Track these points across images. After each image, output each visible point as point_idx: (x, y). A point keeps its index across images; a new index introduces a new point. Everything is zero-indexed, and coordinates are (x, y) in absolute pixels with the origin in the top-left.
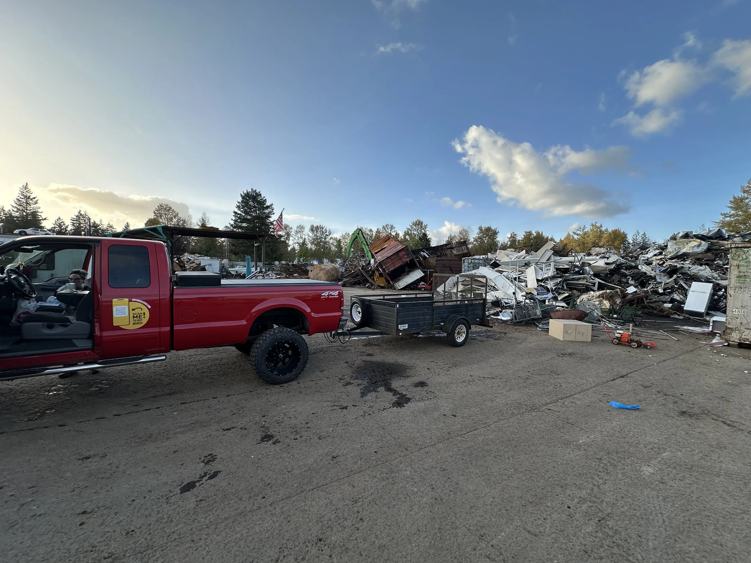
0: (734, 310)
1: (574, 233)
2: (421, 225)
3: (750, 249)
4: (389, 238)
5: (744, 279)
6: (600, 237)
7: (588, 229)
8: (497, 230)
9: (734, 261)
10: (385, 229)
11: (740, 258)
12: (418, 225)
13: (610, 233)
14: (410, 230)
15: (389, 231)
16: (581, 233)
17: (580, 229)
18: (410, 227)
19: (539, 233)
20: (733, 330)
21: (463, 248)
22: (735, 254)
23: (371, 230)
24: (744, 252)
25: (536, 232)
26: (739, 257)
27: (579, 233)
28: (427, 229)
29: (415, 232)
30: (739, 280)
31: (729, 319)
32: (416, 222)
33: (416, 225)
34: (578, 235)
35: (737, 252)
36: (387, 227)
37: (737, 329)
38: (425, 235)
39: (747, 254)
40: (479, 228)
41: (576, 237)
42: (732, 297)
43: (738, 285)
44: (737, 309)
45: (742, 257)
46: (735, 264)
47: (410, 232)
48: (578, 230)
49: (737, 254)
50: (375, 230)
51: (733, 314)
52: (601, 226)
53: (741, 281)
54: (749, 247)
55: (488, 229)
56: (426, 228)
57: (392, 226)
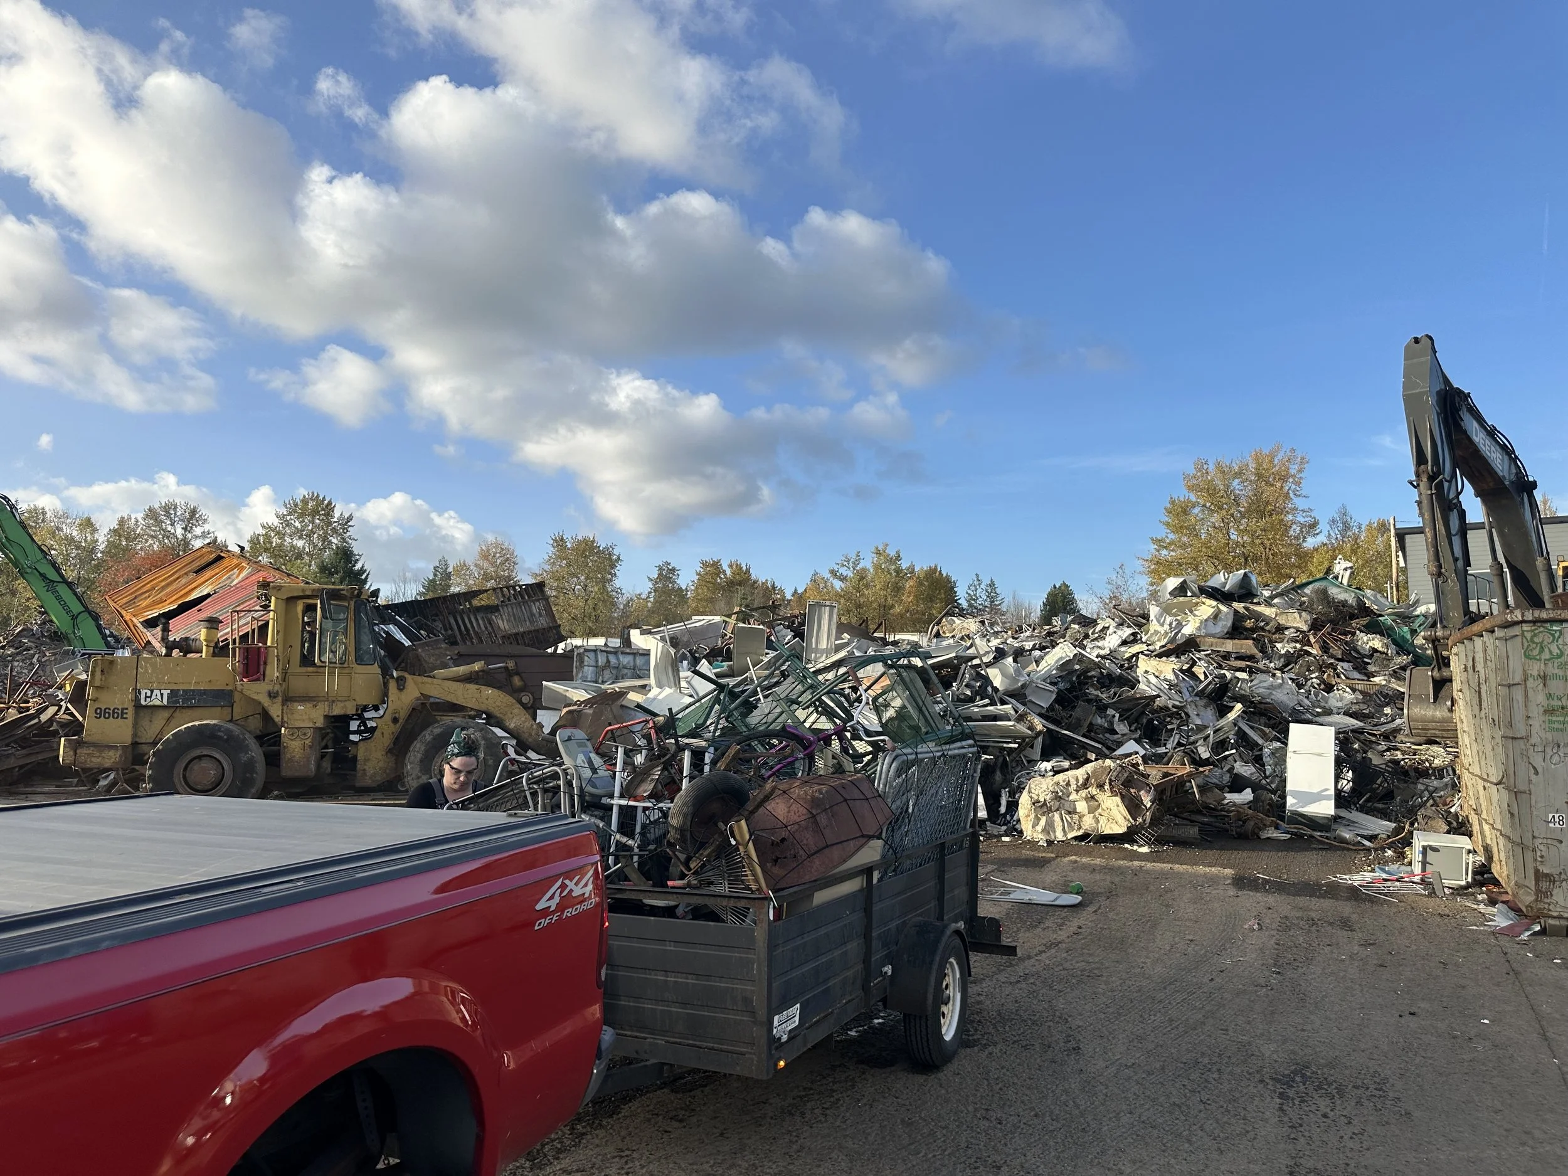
0: (1551, 816)
1: (833, 573)
2: (327, 515)
3: (1565, 625)
4: (219, 558)
5: (1561, 719)
6: (897, 589)
7: (868, 563)
8: (616, 552)
9: (1531, 662)
10: (159, 522)
11: (1546, 655)
12: (315, 512)
13: (918, 578)
14: (278, 533)
15: (179, 532)
16: (850, 574)
17: (848, 561)
18: (276, 522)
19: (739, 567)
20: (1554, 881)
21: (535, 610)
22: (1532, 641)
23: (88, 524)
24: (1553, 635)
25: (731, 566)
26: (1542, 649)
27: (845, 574)
28: (352, 532)
29: (300, 543)
30: (1551, 722)
31: (1541, 847)
32: (305, 501)
33: (302, 515)
34: (843, 579)
35: (1535, 635)
36: (168, 515)
37: (1563, 876)
38: (346, 555)
39: (1560, 641)
40: (555, 540)
41: (838, 585)
42: (1540, 775)
43: (1549, 736)
44: (1557, 812)
45: (1551, 652)
46: (1535, 673)
47: (276, 541)
48: (843, 565)
49: (1536, 640)
50: (106, 524)
51: (1548, 828)
52: (898, 558)
53: (1556, 726)
54: (1561, 621)
55: (587, 548)
56: (346, 530)
57: (193, 512)
